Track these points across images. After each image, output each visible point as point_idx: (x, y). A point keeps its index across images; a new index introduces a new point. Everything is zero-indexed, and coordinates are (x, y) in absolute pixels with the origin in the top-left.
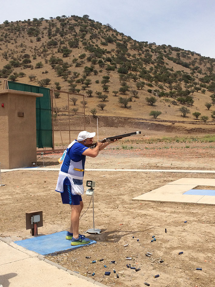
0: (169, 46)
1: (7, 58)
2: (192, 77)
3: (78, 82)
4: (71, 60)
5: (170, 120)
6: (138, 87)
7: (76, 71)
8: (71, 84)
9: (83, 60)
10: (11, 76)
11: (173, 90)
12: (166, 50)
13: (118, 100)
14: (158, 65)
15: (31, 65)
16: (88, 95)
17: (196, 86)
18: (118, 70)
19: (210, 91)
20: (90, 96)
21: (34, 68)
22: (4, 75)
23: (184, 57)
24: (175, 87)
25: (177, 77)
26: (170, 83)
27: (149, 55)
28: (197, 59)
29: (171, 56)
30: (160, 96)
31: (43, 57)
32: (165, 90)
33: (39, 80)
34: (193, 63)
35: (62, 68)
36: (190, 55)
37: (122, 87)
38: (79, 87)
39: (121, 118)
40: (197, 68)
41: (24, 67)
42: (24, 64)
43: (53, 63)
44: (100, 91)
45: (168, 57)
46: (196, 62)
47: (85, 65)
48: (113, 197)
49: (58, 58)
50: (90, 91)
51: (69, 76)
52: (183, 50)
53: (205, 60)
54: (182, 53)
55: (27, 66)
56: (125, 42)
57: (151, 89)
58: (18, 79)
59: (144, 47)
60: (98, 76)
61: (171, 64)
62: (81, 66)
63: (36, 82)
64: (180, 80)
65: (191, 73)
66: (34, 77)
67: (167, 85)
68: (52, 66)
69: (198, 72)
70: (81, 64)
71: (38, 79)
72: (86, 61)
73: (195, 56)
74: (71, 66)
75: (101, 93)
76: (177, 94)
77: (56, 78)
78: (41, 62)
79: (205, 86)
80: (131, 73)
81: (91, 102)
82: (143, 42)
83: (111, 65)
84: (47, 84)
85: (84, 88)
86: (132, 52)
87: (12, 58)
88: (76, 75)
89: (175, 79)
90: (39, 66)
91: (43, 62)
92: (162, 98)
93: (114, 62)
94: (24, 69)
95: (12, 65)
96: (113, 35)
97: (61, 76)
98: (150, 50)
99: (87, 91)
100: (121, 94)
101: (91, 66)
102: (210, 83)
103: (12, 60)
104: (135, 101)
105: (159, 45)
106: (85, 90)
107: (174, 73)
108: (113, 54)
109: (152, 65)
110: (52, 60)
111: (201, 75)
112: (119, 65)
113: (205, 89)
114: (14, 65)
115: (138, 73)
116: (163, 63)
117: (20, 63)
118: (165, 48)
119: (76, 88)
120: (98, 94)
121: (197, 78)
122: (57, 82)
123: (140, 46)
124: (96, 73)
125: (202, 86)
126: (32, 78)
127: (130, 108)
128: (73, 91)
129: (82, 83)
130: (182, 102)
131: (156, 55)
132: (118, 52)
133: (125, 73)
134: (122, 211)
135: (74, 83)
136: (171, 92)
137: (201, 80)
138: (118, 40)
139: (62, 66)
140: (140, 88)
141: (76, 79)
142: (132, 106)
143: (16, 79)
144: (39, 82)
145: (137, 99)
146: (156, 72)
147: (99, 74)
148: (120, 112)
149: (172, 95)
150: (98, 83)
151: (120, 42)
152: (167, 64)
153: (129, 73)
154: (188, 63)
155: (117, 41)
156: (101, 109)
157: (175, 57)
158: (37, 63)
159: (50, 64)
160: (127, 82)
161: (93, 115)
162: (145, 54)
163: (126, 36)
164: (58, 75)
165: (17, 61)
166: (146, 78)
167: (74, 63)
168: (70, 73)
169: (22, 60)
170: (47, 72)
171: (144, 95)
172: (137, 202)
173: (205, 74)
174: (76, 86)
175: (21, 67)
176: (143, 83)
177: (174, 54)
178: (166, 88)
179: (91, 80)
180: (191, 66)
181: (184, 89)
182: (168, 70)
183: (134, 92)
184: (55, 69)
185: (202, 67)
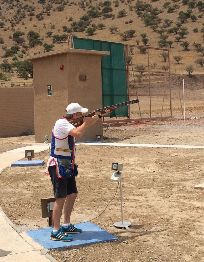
1: (84, 8)
3: (171, 32)
4: (162, 5)
7: (168, 18)
8: (161, 35)
9: (177, 3)
10: (88, 29)
15: (112, 14)
16: (183, 48)
20: (186, 50)
21: (116, 17)
22: (80, 28)
31: (127, 3)
33: (122, 32)
35: (150, 15)
38: (171, 38)
41: (103, 17)
42: (104, 14)
43: (140, 10)
44: (199, 43)
47: (179, 10)
48: (173, 183)
49: (145, 3)
50: (186, 42)
51: (159, 25)
55: (108, 15)
58: (97, 31)
60: (196, 22)
62: (174, 12)
63: (118, 35)
66: (116, 29)
68: (138, 14)
70: (174, 9)
71: (120, 31)
72: (181, 5)
74: (161, 12)
75: (200, 45)
77: (142, 28)
78: (124, 10)
81: (187, 56)
84: (131, 37)
85: (178, 40)
87: (90, 8)
88: (168, 23)
90: (122, 15)
91: (127, 9)
94: (104, 19)
95: (90, 15)
97: (148, 25)
99: (182, 43)
101: (187, 11)
103: (90, 9)
106: (179, 41)
110: (138, 6)
114: (92, 16)
117: (99, 12)
119: (168, 40)
120: (197, 46)
122: (144, 33)
124: (194, 19)
126: (113, 30)
128: (164, 44)
129: (175, 33)
134: (173, 202)
135: (165, 34)
139: (151, 13)
141: (167, 28)
143: (94, 33)
144: (122, 35)
147: (199, 20)
150: (196, 32)
156: (200, 66)
158: (120, 11)
159: (136, 12)
161: (188, 73)
164: (144, 25)
165: (95, 10)
167: (166, 8)
168: (160, 21)
169: (102, 8)
170: (131, 22)
172: (199, 190)
174: (167, 37)
175: (100, 18)
179: (187, 29)
184: (141, 18)
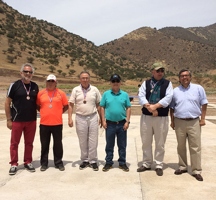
0: (46, 21)
2: (60, 45)
5: (43, 74)
6: (22, 49)
11: (47, 53)
12: (44, 24)
13: (6, 57)
14: (37, 34)
17: (62, 52)
18: (7, 35)
19: (71, 56)
23: (56, 30)
24: (48, 52)
25: (50, 44)
26: (45, 48)
27: (30, 26)
28: (64, 33)
29: (46, 29)
30: (37, 57)
32: (41, 53)
34: (62, 36)
36: (60, 30)
37: (9, 48)
39: (8, 70)
40: (63, 40)
45: (45, 29)
46: (64, 35)
52: (55, 25)
53: (69, 35)
54: (54, 27)
56: (13, 14)
57: (31, 51)
59: (27, 20)
61: (46, 35)
64: (52, 47)
65: (59, 43)
67: (43, 49)
69: (64, 42)
73: (63, 31)
76: (49, 56)
79: (67, 53)
80: (17, 38)
82: (27, 16)
83: (2, 31)
86: (18, 23)
89: (48, 46)
92: (38, 58)
93: (4, 29)
96: (3, 7)
98: (32, 22)
100: (9, 53)
102: (71, 51)
104: (19, 59)
105: (39, 20)
107: (48, 41)
108: (3, 22)
109: (32, 34)
111: (66, 45)
112: (8, 31)
113: (68, 55)
115: (22, 39)
116: (41, 33)
118: (43, 22)
121: (63, 46)
123: (25, 18)
125: (66, 52)
127: (15, 63)
130: (52, 62)
131: (36, 27)
132: (8, 21)
133: (12, 38)
136: (44, 55)
137: (66, 48)
138: (7, 11)
140: (23, 50)
142: (17, 62)
145: (20, 58)
146: (35, 39)
148: (8, 66)
149: (45, 57)
151: (10, 14)
152: (43, 34)
153: (15, 38)
154: (58, 35)
155: (7, 13)
157: (49, 30)
160: (14, 45)
162: (28, 25)
163: (14, 10)
166: (28, 43)
171: (25, 55)
173: (69, 44)
176: (26, 47)
177: (49, 28)
178: (42, 52)
180: (60, 38)
181: (54, 54)
182: (44, 39)
183: (18, 52)
185: (67, 39)
